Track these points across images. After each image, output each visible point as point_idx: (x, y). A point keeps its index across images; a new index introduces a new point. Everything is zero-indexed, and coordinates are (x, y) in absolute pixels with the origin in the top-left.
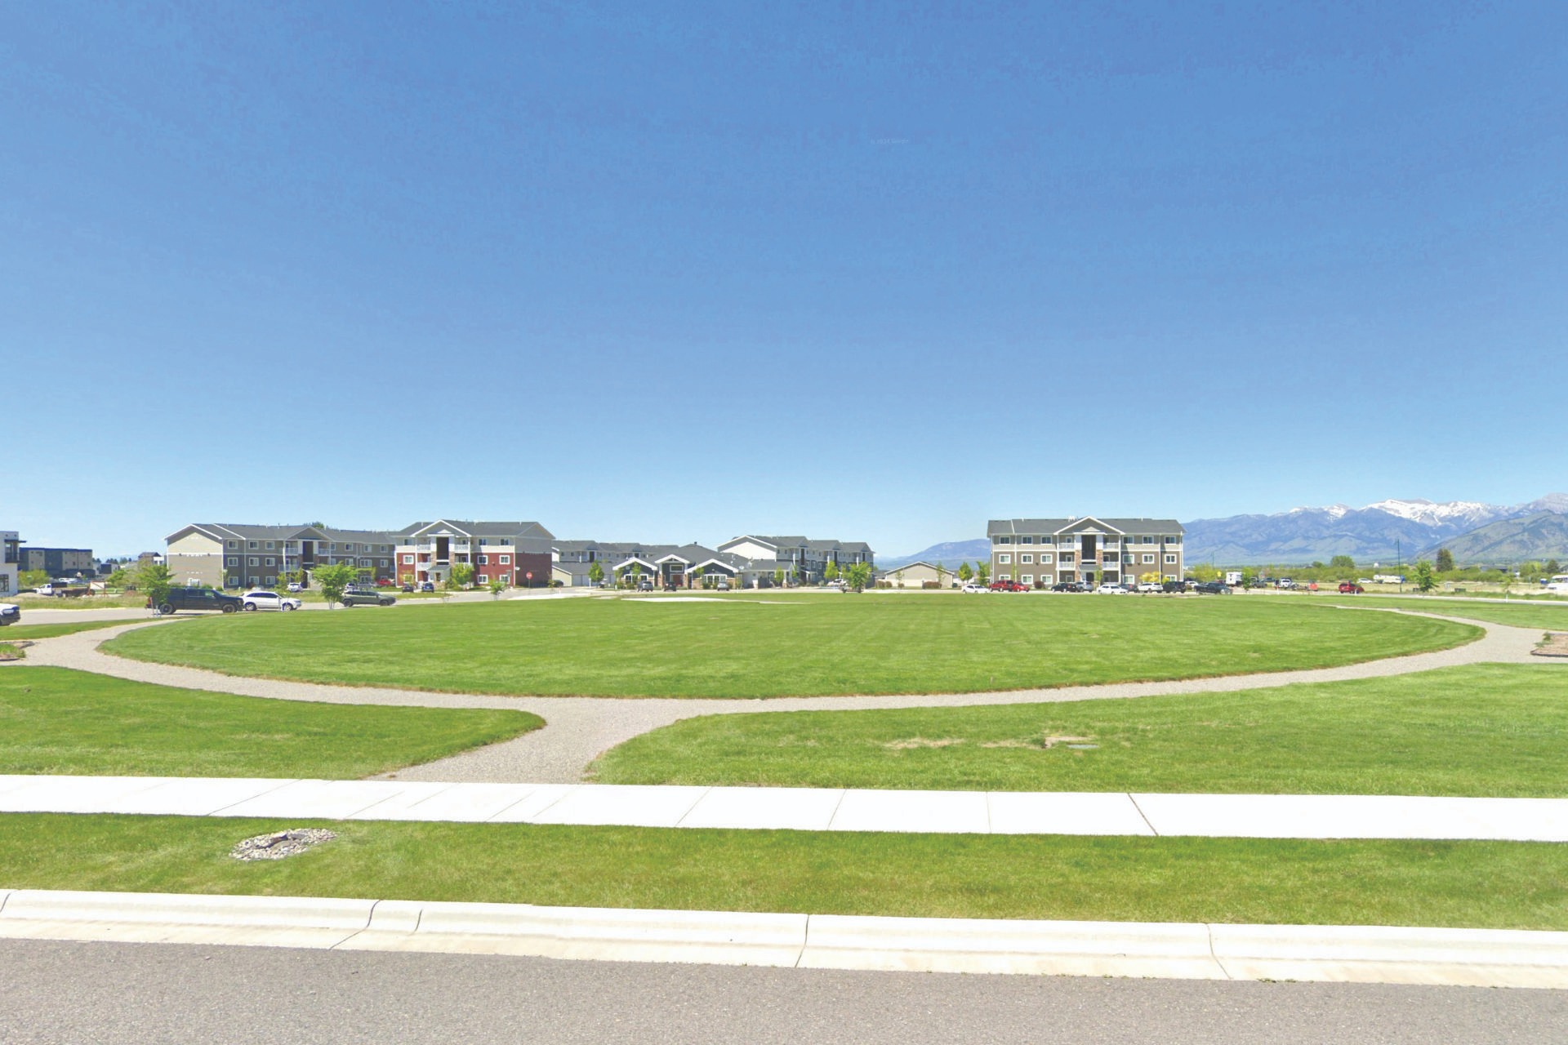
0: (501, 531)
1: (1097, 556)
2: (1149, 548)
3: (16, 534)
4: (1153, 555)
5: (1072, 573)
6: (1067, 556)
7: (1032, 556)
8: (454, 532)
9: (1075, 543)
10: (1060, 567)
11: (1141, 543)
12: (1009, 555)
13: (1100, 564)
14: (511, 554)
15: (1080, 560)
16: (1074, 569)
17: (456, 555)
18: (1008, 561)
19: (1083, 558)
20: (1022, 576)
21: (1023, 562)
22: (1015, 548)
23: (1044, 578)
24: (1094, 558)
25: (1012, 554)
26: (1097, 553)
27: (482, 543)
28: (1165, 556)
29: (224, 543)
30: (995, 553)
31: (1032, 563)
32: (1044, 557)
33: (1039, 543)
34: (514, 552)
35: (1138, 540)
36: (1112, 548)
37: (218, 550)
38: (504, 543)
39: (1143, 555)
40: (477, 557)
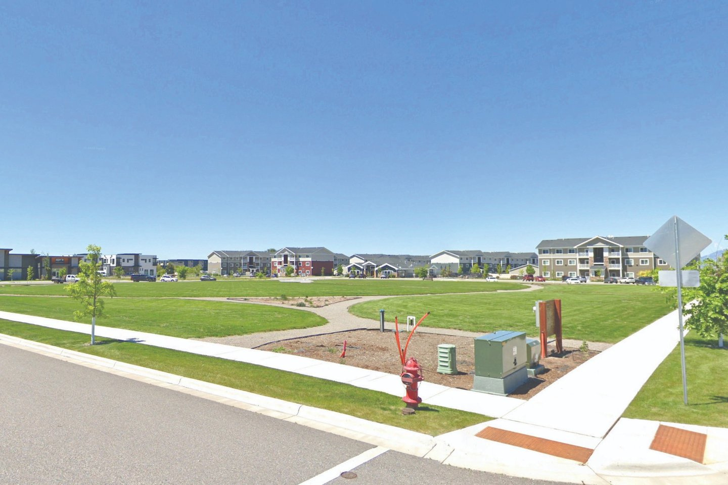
0: (307, 251)
1: (604, 260)
2: (645, 255)
3: (156, 256)
4: (648, 260)
5: (588, 271)
6: (586, 261)
7: (562, 260)
8: (289, 252)
9: (589, 253)
10: (580, 267)
11: (639, 252)
12: (549, 260)
13: (606, 266)
14: (310, 261)
15: (593, 263)
16: (588, 268)
17: (290, 262)
18: (548, 264)
19: (595, 262)
20: (557, 272)
21: (556, 265)
22: (552, 256)
23: (571, 274)
24: (603, 262)
25: (550, 259)
26: (604, 258)
27: (300, 257)
28: (658, 260)
29: (222, 258)
30: (540, 259)
31: (562, 265)
32: (570, 261)
33: (567, 253)
34: (311, 260)
35: (636, 250)
36: (614, 255)
37: (219, 260)
38: (307, 257)
39: (640, 260)
40: (298, 263)
